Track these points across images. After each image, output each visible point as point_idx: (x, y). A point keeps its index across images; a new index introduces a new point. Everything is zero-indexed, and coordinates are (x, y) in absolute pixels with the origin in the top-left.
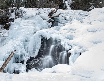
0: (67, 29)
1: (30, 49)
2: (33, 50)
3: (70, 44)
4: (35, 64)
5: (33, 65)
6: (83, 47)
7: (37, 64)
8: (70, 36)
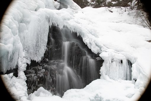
0: (85, 19)
1: (30, 42)
2: (36, 45)
3: (97, 44)
4: (39, 77)
5: (35, 79)
6: (122, 51)
7: (42, 77)
8: (94, 30)
